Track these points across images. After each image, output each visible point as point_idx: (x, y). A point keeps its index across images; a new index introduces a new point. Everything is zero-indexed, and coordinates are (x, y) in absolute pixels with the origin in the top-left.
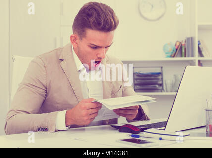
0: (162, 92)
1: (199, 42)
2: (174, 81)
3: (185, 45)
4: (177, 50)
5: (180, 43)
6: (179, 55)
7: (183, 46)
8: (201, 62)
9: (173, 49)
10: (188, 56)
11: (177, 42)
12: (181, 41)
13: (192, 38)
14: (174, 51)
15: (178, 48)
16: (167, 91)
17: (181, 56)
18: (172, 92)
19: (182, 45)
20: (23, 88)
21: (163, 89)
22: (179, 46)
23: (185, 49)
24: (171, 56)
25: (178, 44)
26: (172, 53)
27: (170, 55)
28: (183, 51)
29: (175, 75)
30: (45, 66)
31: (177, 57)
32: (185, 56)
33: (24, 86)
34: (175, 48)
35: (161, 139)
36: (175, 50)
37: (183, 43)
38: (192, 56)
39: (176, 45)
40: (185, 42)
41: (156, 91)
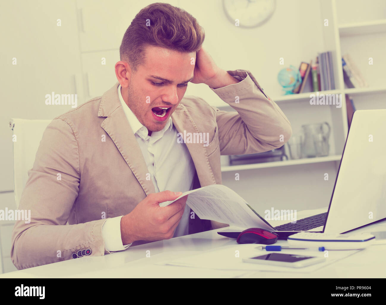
0: (281, 160)
1: (343, 60)
2: (303, 138)
3: (316, 68)
4: (303, 78)
5: (308, 65)
6: (308, 87)
7: (314, 71)
8: (351, 98)
9: (296, 78)
10: (325, 89)
11: (302, 63)
12: (309, 62)
13: (328, 53)
14: (298, 81)
15: (305, 74)
16: (292, 158)
17: (312, 90)
18: (301, 158)
19: (311, 69)
20: (39, 177)
21: (284, 154)
22: (306, 71)
23: (319, 76)
24: (293, 92)
25: (304, 68)
26: (295, 86)
27: (290, 89)
28: (315, 79)
29: (304, 126)
30: (73, 134)
31: (304, 92)
32: (320, 90)
33: (40, 173)
34: (300, 76)
35: (323, 249)
36: (300, 80)
37: (314, 65)
38: (333, 88)
39: (300, 70)
40: (318, 62)
41: (270, 159)
